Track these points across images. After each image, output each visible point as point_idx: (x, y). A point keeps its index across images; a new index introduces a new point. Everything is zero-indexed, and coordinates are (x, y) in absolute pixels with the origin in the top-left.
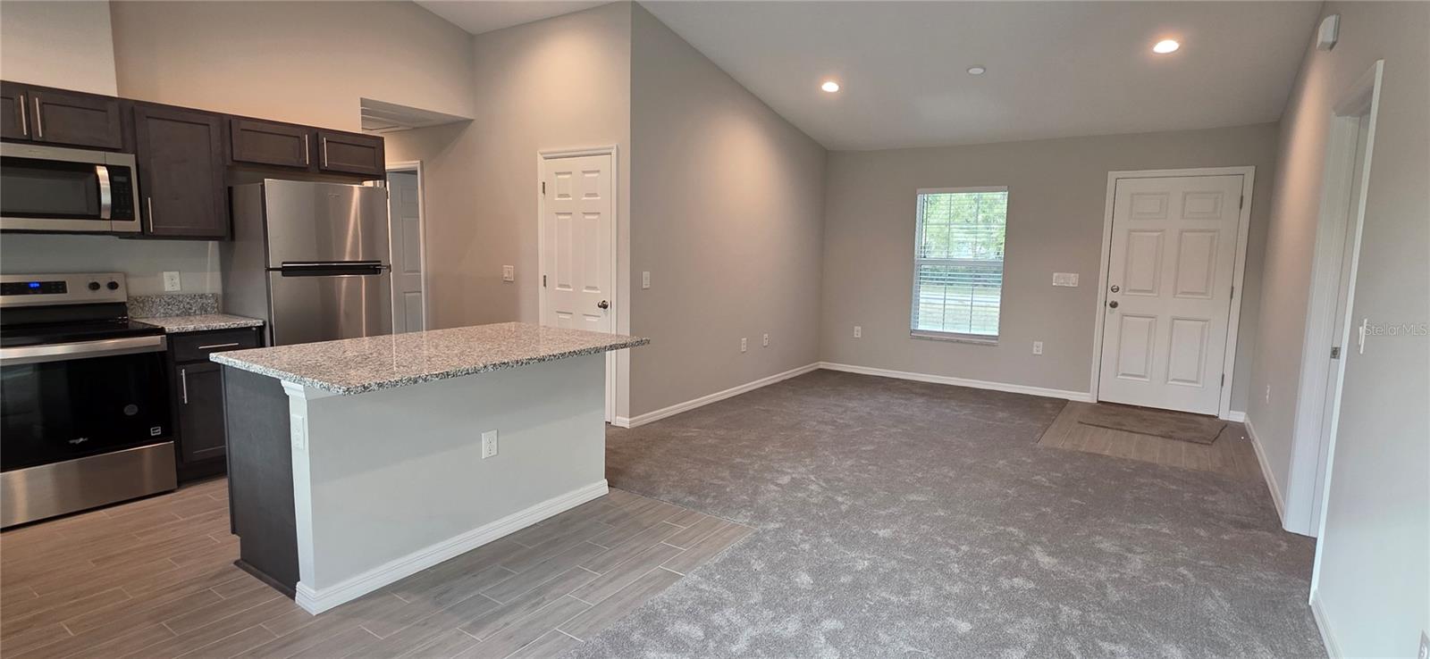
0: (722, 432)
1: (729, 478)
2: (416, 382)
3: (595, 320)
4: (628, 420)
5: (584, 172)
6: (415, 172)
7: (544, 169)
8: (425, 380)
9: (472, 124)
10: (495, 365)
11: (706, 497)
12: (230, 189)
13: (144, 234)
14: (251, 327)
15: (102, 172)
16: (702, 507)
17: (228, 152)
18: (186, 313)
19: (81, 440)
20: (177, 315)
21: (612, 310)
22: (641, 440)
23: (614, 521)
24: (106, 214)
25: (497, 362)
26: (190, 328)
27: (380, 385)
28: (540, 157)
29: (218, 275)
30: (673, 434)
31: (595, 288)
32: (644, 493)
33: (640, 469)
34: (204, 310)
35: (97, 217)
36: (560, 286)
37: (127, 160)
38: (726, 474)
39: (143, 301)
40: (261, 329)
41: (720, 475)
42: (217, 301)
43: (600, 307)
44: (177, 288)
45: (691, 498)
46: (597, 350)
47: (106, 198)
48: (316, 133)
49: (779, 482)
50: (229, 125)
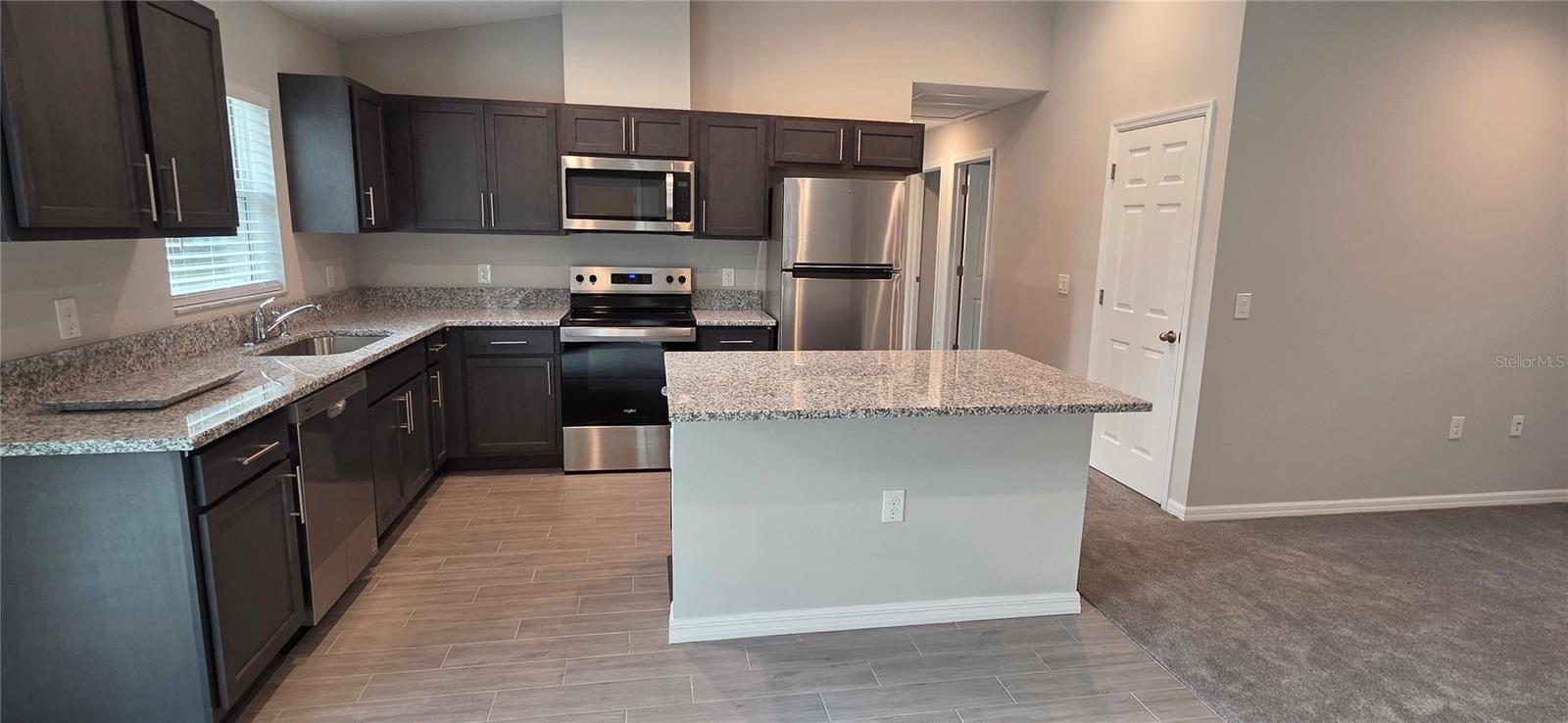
0: (1347, 570)
1: (1303, 659)
2: (756, 417)
3: (1156, 356)
4: (1184, 508)
5: (1167, 146)
6: (988, 163)
7: (1117, 147)
8: (769, 417)
9: (1046, 97)
10: (868, 411)
11: (1233, 678)
12: (771, 192)
13: (697, 233)
14: (766, 327)
15: (670, 179)
16: (1212, 695)
17: (772, 153)
18: (736, 308)
19: (631, 411)
20: (729, 309)
21: (1179, 346)
22: (1189, 545)
23: (1054, 661)
24: (670, 217)
25: (873, 407)
26: (715, 323)
27: (712, 416)
28: (1113, 130)
29: (764, 272)
30: (1249, 549)
31: (1162, 312)
32: (1133, 633)
33: (1154, 591)
34: (750, 306)
35: (664, 219)
36: (1120, 305)
37: (687, 167)
38: (1301, 651)
39: (706, 294)
40: (775, 328)
41: (1287, 647)
42: (761, 298)
43: (1162, 339)
44: (732, 284)
45: (1203, 672)
46: (1082, 409)
47: (670, 203)
48: (851, 126)
49: (1408, 705)
50: (771, 126)
